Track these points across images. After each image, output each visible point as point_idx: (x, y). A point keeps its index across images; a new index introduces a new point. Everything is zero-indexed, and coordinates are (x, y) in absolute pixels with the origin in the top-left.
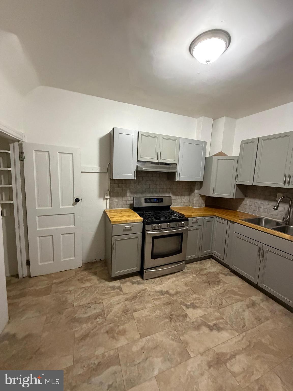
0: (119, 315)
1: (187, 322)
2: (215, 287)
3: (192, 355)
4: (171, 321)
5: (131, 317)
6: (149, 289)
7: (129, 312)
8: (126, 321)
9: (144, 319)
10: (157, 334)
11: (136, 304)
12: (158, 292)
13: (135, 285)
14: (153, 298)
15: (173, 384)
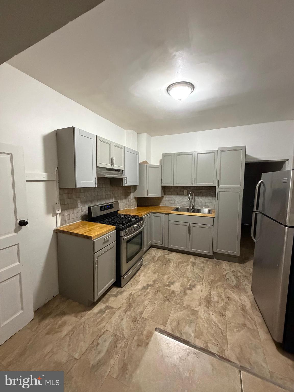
0: (132, 326)
1: (177, 295)
2: (170, 265)
3: (197, 309)
4: (170, 301)
5: (143, 320)
6: (134, 292)
7: (138, 318)
8: (143, 326)
9: (153, 313)
10: (171, 315)
11: (136, 309)
12: (142, 289)
13: (119, 296)
14: (144, 295)
15: (205, 331)
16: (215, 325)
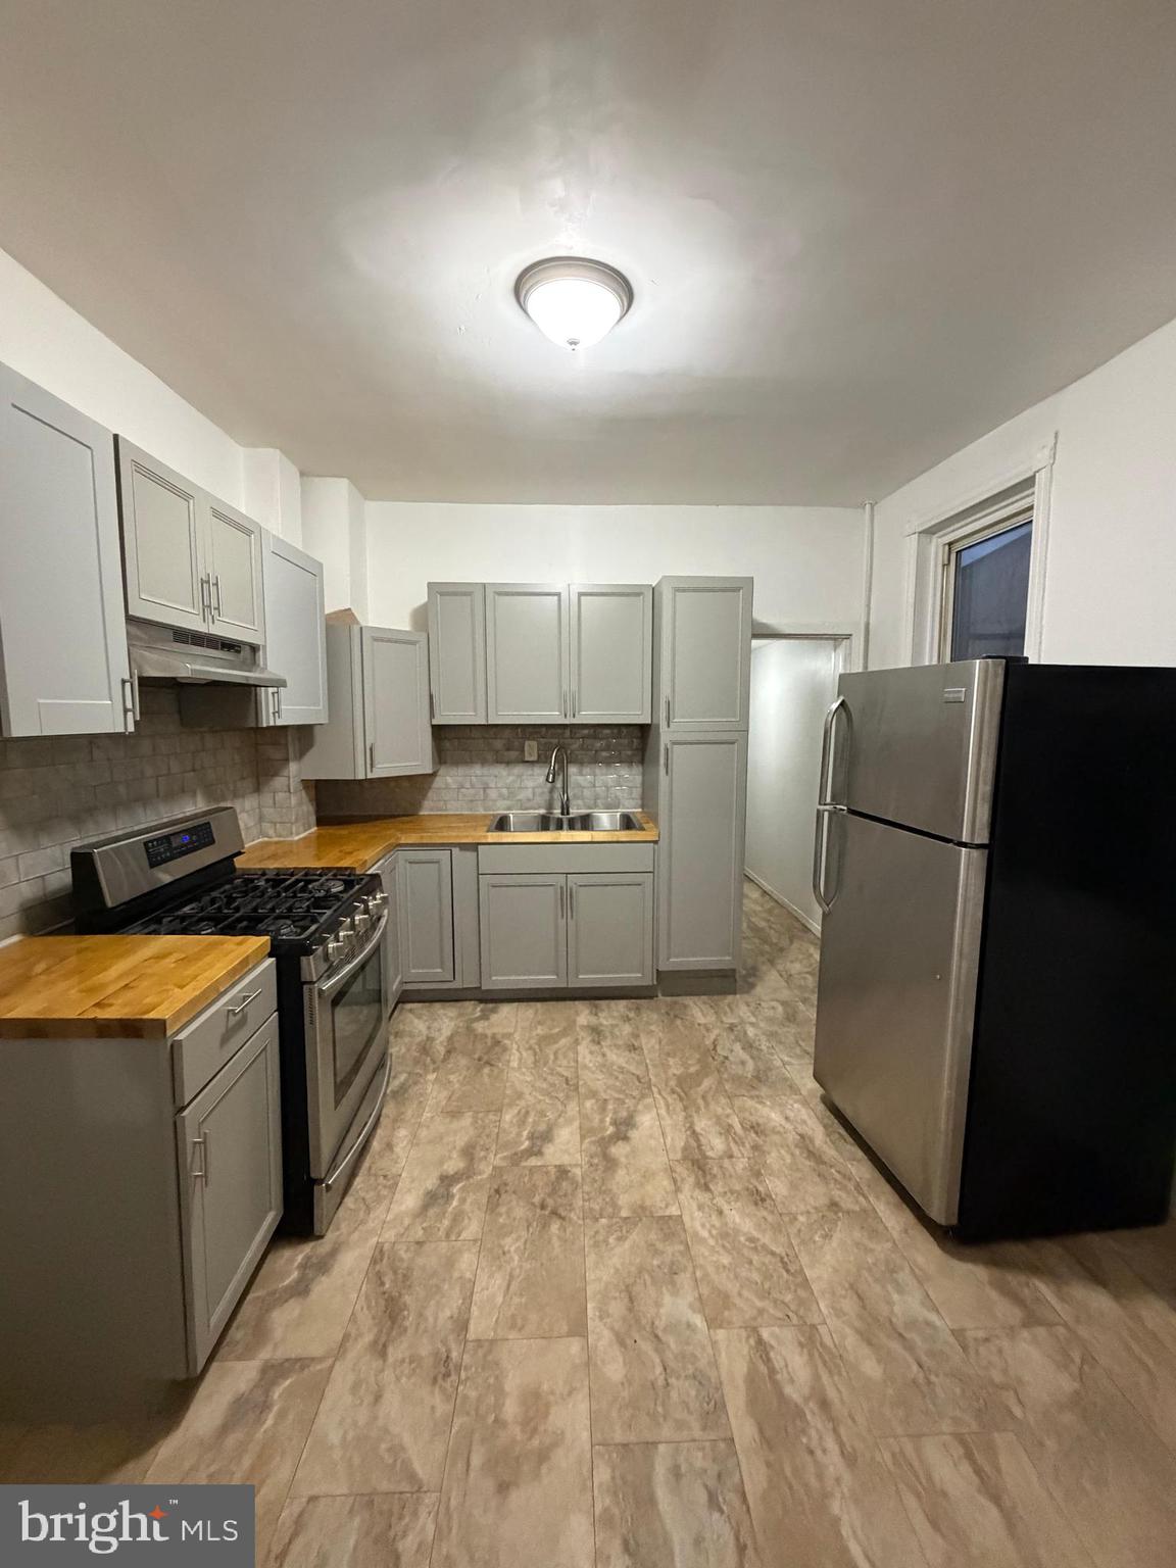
0: (443, 1409)
1: (583, 1178)
2: (509, 1061)
3: (674, 1211)
4: (563, 1218)
5: (480, 1353)
6: (389, 1235)
7: (454, 1355)
8: (492, 1380)
9: (516, 1300)
10: (590, 1276)
11: (429, 1313)
12: (425, 1207)
13: (322, 1287)
14: (441, 1233)
15: (732, 1287)
16: (753, 1245)
